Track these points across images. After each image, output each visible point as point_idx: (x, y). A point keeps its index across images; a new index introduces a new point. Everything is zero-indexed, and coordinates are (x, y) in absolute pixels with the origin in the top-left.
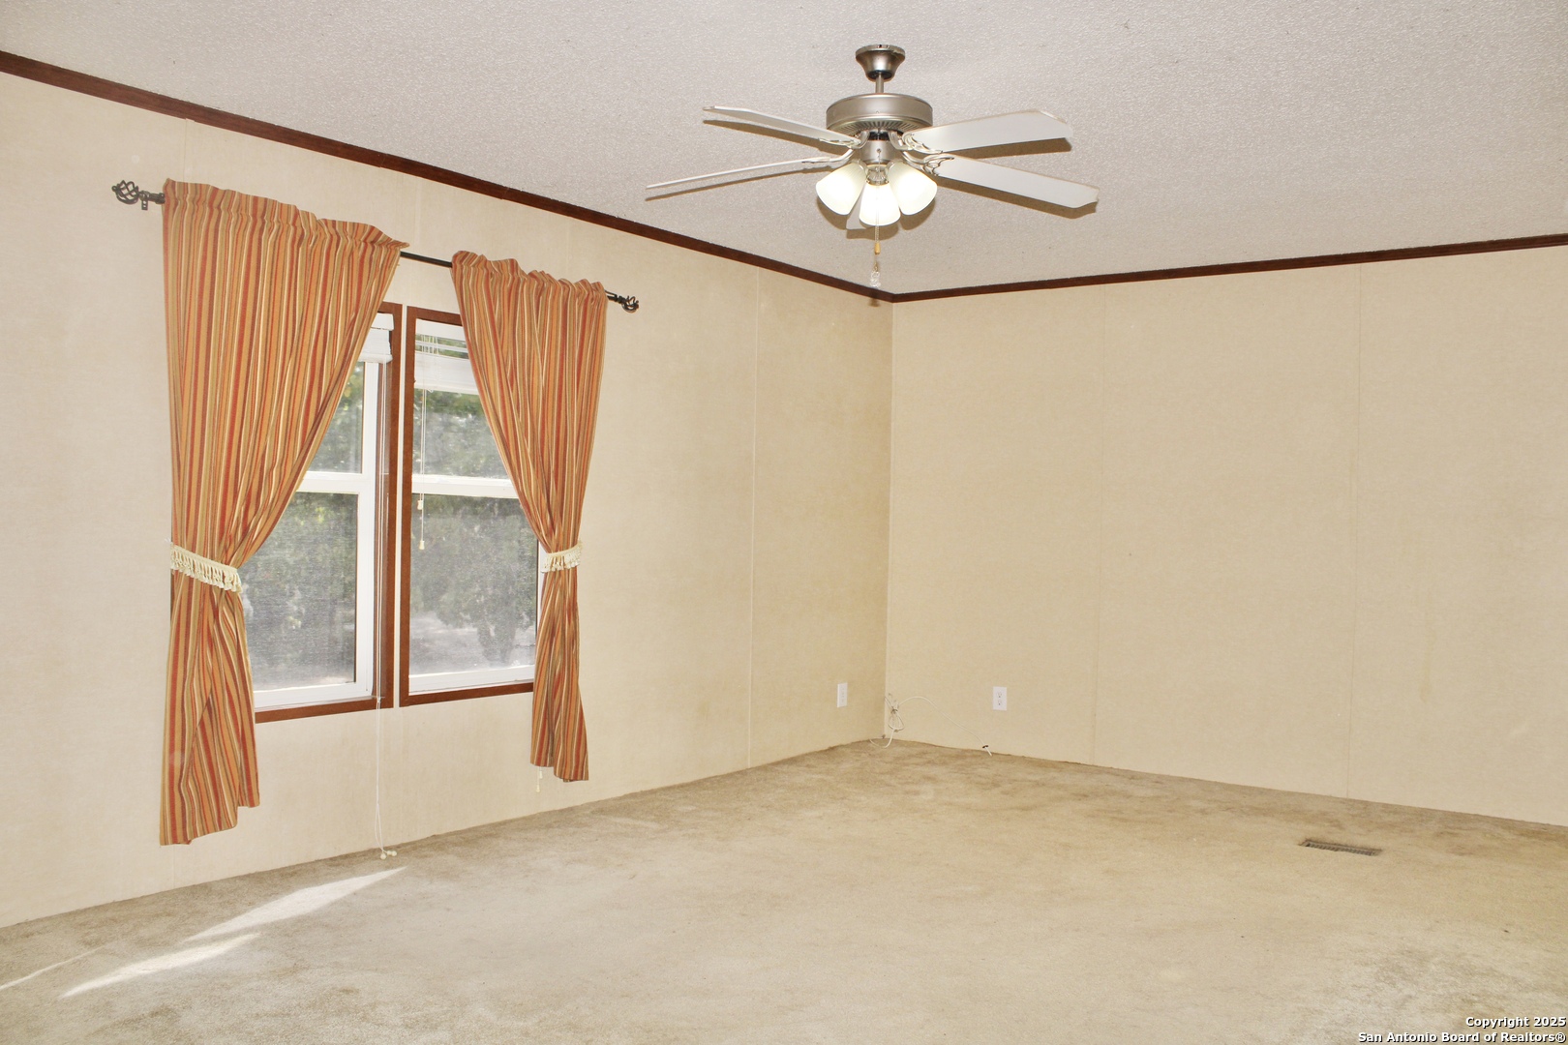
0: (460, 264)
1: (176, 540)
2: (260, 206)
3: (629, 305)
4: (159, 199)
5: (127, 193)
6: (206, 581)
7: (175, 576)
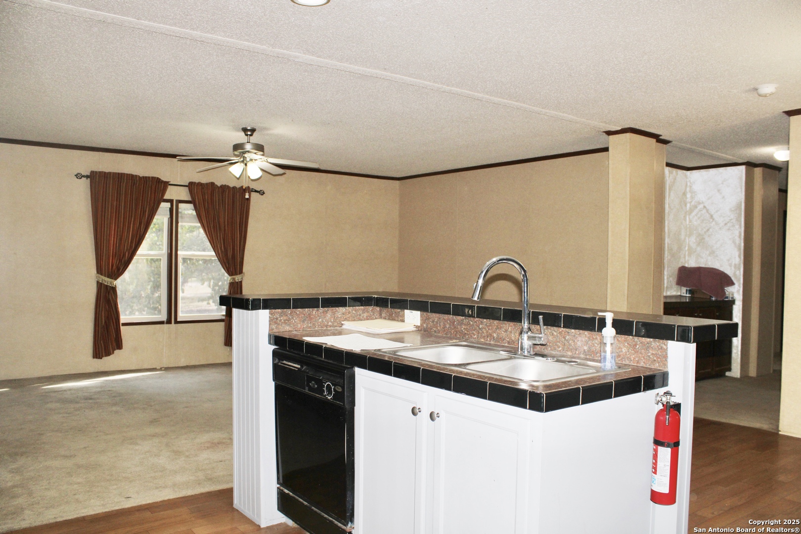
0: (191, 186)
1: (98, 272)
2: (120, 176)
3: (262, 193)
4: (87, 177)
5: (79, 176)
6: (106, 284)
7: (98, 282)
